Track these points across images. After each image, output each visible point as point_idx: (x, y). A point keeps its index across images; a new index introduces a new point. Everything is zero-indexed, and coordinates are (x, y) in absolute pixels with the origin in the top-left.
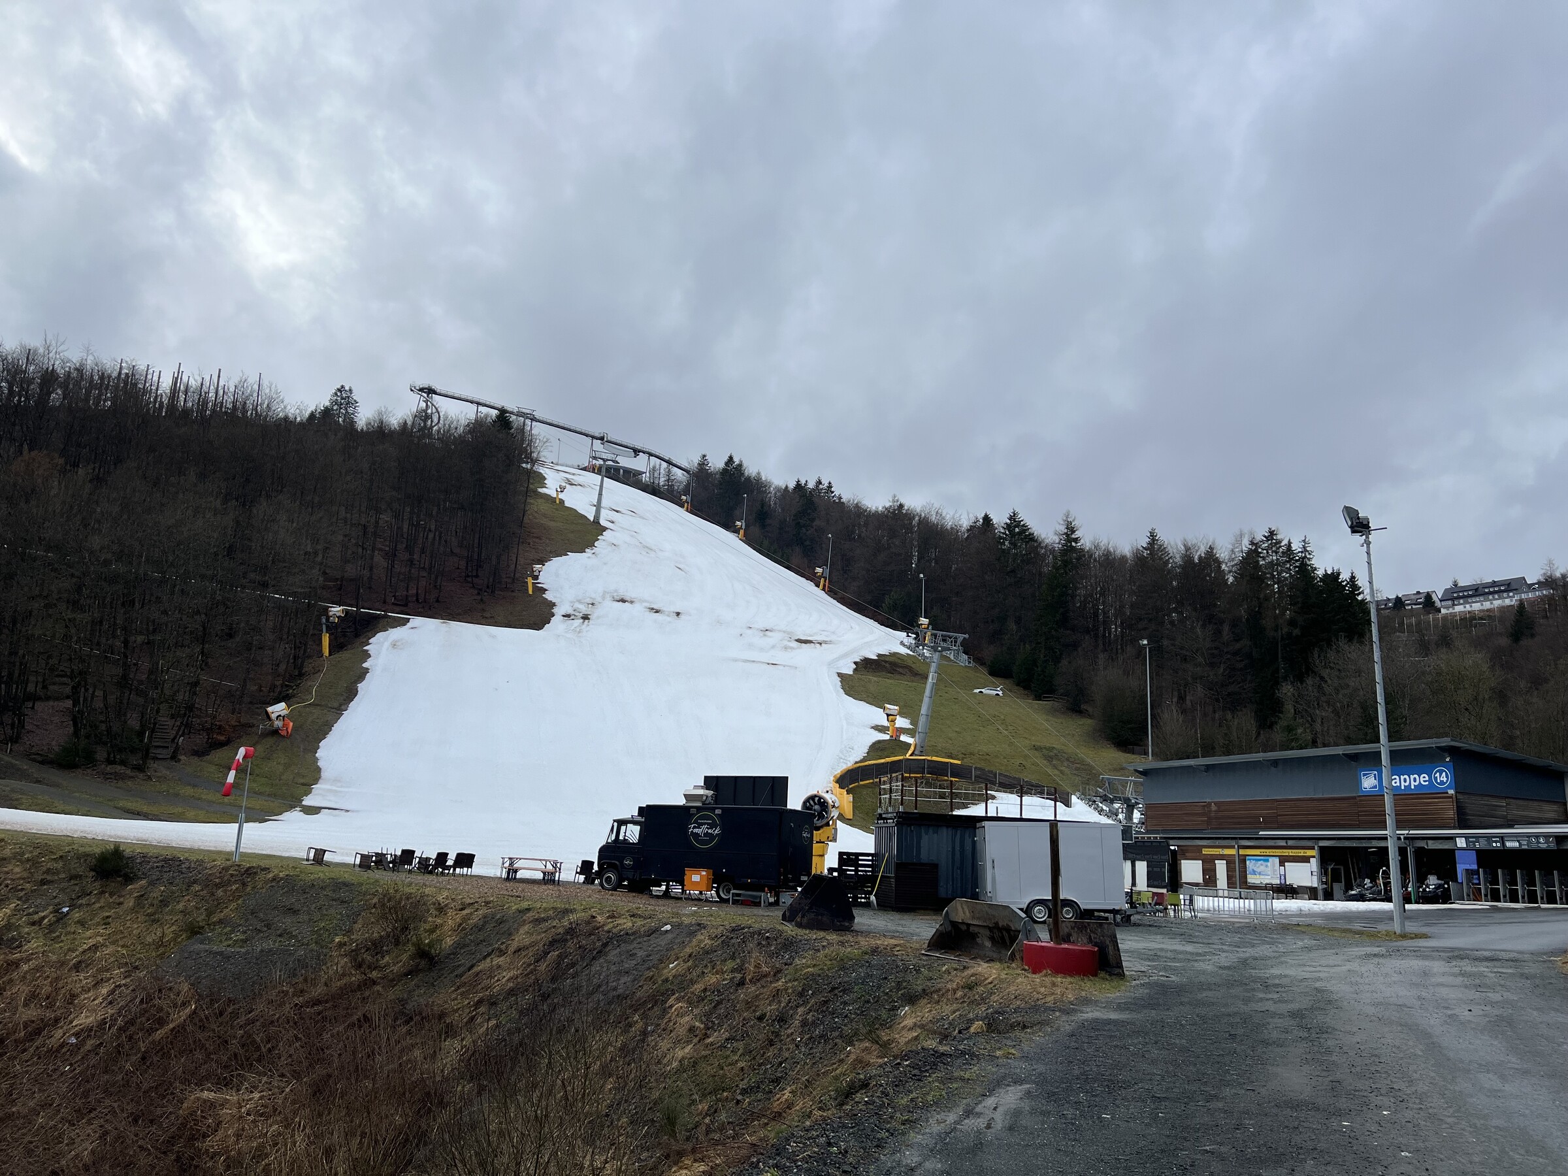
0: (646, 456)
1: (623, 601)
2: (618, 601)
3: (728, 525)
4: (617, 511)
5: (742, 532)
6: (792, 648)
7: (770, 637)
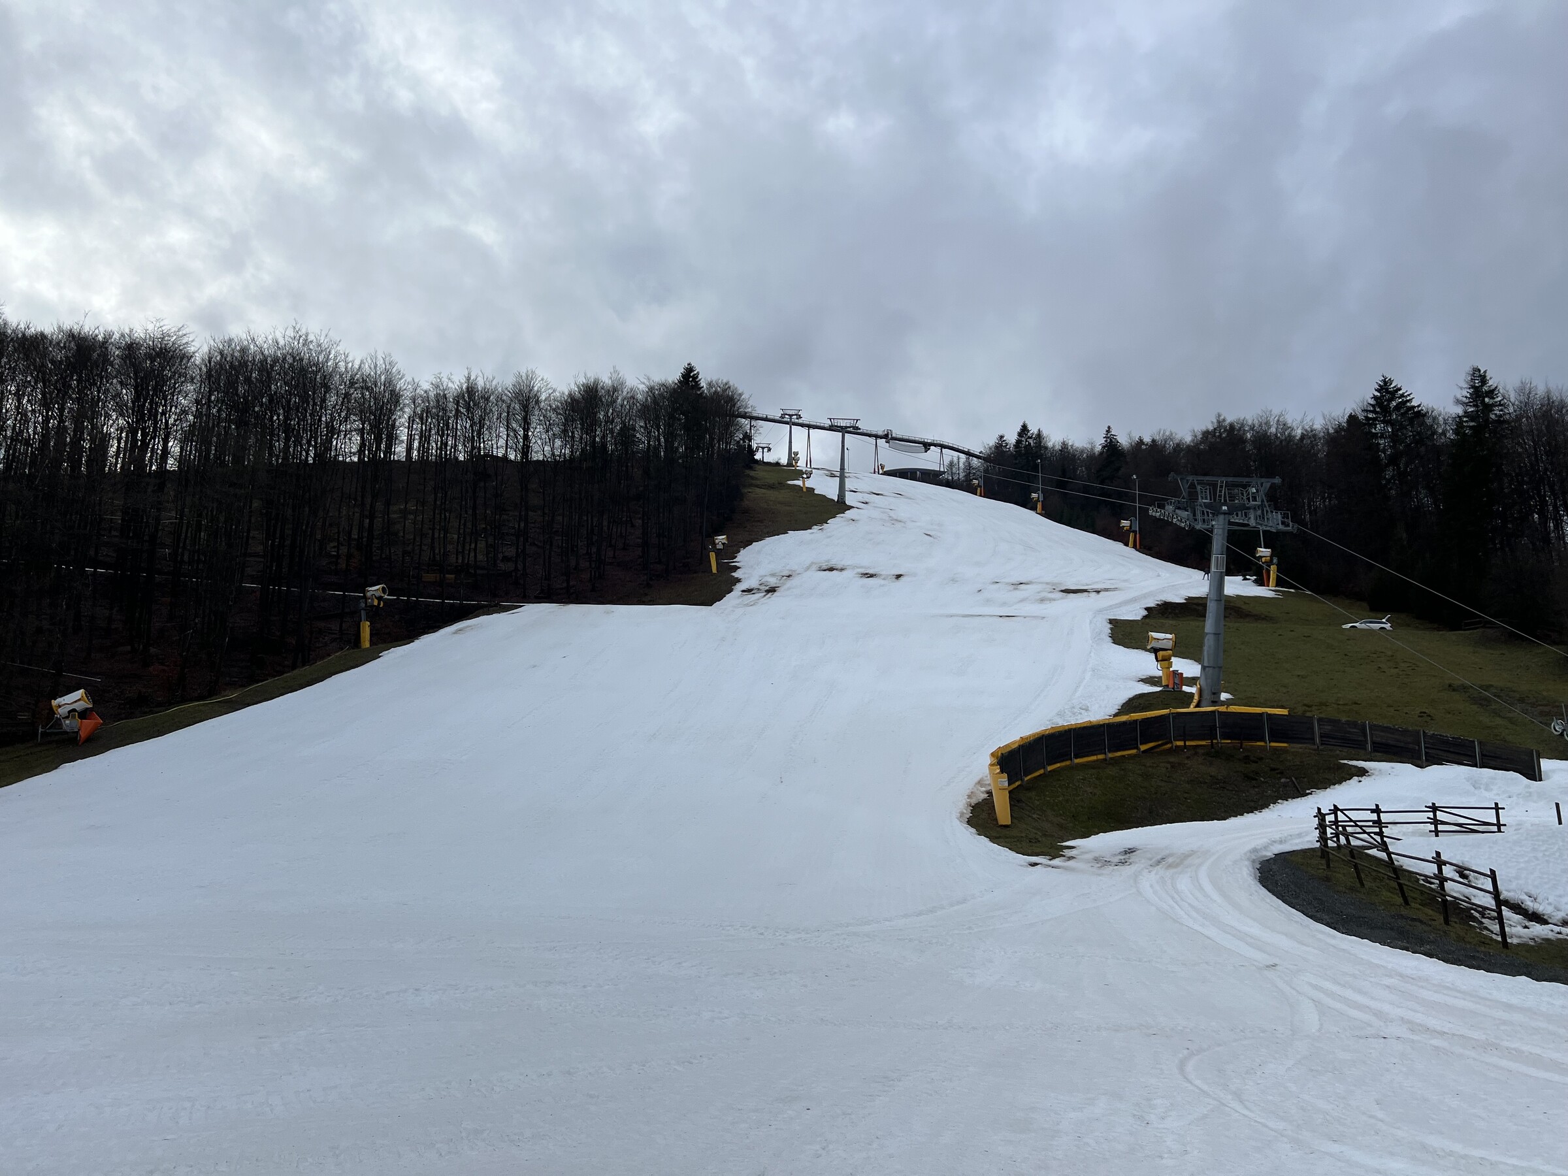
0: (938, 449)
1: (831, 569)
2: (825, 570)
3: (1025, 502)
4: (878, 494)
5: (1039, 506)
6: (1051, 600)
7: (1021, 590)
